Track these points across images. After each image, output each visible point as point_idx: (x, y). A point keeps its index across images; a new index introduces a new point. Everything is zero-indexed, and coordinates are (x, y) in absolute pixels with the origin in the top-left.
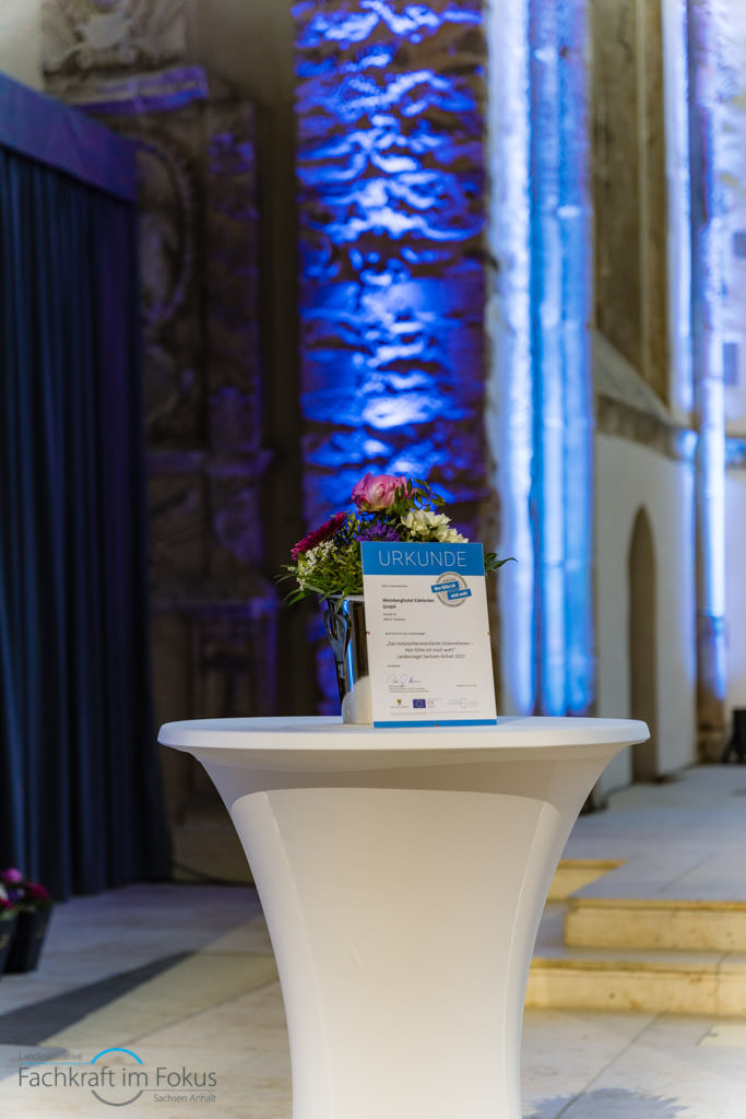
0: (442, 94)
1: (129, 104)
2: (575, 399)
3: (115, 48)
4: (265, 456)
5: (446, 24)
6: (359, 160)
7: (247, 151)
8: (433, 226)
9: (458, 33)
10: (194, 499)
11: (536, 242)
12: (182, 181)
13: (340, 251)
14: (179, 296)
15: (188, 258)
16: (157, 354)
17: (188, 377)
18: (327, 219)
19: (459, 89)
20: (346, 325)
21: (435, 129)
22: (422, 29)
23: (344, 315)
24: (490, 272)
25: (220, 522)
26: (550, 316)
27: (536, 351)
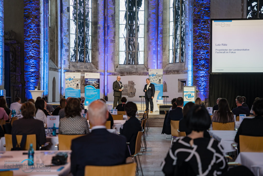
0: (36, 45)
1: (9, 43)
2: (47, 69)
3: (8, 38)
4: (21, 73)
5: (37, 39)
6: (29, 50)
7: (19, 48)
8: (36, 56)
9: (38, 40)
10: (14, 77)
11: (44, 56)
12: (14, 50)
13: (28, 57)
14: (13, 59)
15: (14, 56)
16: (11, 64)
17: (14, 66)
18: (27, 54)
19: (38, 45)
20: (28, 63)
21: (36, 48)
22: (35, 39)
23: (28, 62)
24: (40, 59)
25: (17, 78)
26: (45, 62)
27: (44, 65)
